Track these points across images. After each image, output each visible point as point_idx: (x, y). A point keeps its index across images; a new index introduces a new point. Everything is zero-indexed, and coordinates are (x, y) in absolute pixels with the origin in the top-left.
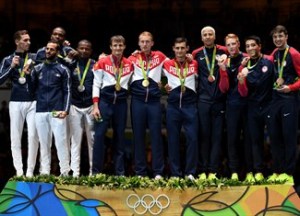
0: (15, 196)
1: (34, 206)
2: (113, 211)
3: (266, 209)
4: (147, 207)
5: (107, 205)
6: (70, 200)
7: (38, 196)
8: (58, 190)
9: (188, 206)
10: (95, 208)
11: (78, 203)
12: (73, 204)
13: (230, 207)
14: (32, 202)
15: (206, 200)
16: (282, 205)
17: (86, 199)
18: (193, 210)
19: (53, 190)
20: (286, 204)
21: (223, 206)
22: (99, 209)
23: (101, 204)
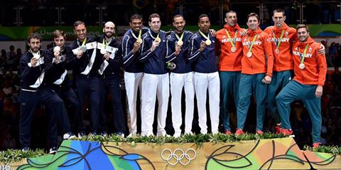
0: (70, 152)
1: (85, 160)
2: (150, 163)
3: (273, 158)
5: (145, 158)
6: (115, 155)
7: (88, 152)
8: (105, 147)
9: (211, 157)
10: (135, 160)
11: (122, 157)
12: (117, 158)
13: (244, 157)
14: (83, 157)
15: (225, 152)
16: (286, 155)
17: (128, 154)
18: (215, 160)
19: (101, 147)
20: (288, 154)
21: (239, 157)
22: (138, 162)
23: (140, 157)
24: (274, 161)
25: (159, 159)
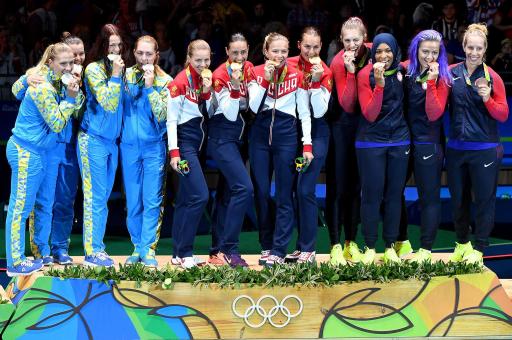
0: (50, 301)
1: (80, 315)
2: (210, 322)
3: (456, 313)
4: (265, 316)
5: (199, 314)
6: (140, 307)
7: (87, 301)
8: (119, 290)
9: (332, 312)
10: (180, 318)
11: (153, 311)
12: (144, 313)
13: (398, 311)
14: (77, 311)
15: (361, 302)
16: (480, 306)
17: (165, 305)
18: (341, 318)
19: (112, 291)
20: (484, 305)
21: (388, 311)
22: (187, 320)
23: (190, 312)
24: (456, 318)
25: (227, 315)
